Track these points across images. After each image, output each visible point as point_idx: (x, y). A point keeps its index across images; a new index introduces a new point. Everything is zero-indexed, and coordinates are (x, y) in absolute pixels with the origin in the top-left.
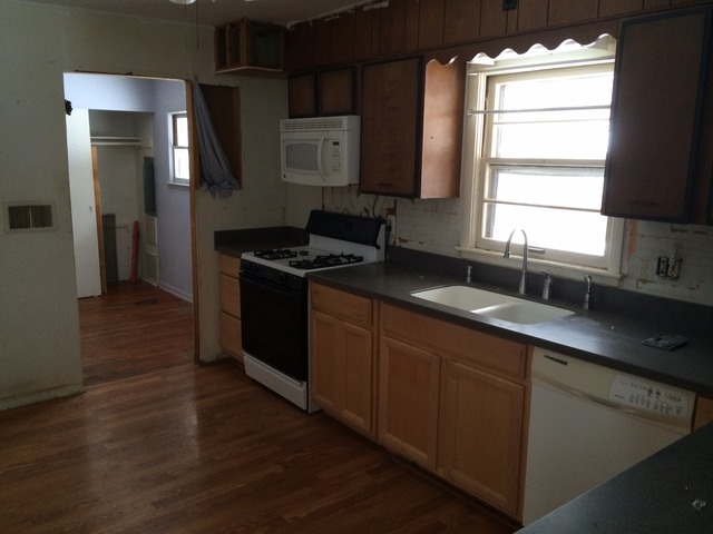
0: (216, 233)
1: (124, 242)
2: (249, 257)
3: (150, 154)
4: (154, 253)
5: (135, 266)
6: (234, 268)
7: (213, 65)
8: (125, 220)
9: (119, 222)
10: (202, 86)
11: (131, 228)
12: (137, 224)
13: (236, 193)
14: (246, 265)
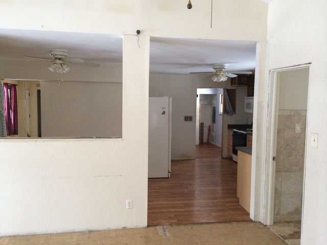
0: (228, 125)
1: (206, 131)
2: (235, 130)
3: (215, 106)
4: (214, 134)
5: (208, 138)
6: (232, 133)
7: (230, 84)
8: (206, 125)
9: (205, 125)
10: (227, 90)
11: (208, 127)
12: (209, 126)
13: (234, 115)
14: (234, 132)
